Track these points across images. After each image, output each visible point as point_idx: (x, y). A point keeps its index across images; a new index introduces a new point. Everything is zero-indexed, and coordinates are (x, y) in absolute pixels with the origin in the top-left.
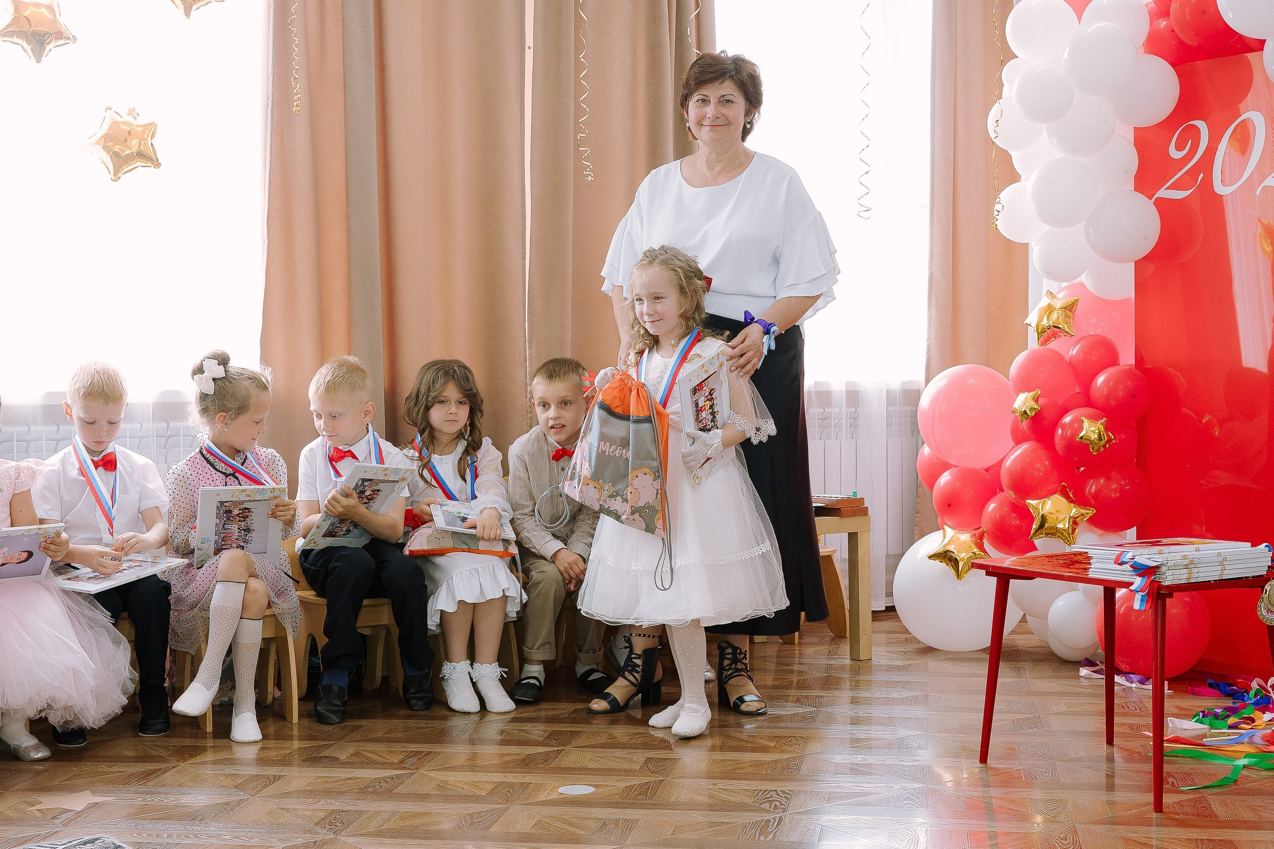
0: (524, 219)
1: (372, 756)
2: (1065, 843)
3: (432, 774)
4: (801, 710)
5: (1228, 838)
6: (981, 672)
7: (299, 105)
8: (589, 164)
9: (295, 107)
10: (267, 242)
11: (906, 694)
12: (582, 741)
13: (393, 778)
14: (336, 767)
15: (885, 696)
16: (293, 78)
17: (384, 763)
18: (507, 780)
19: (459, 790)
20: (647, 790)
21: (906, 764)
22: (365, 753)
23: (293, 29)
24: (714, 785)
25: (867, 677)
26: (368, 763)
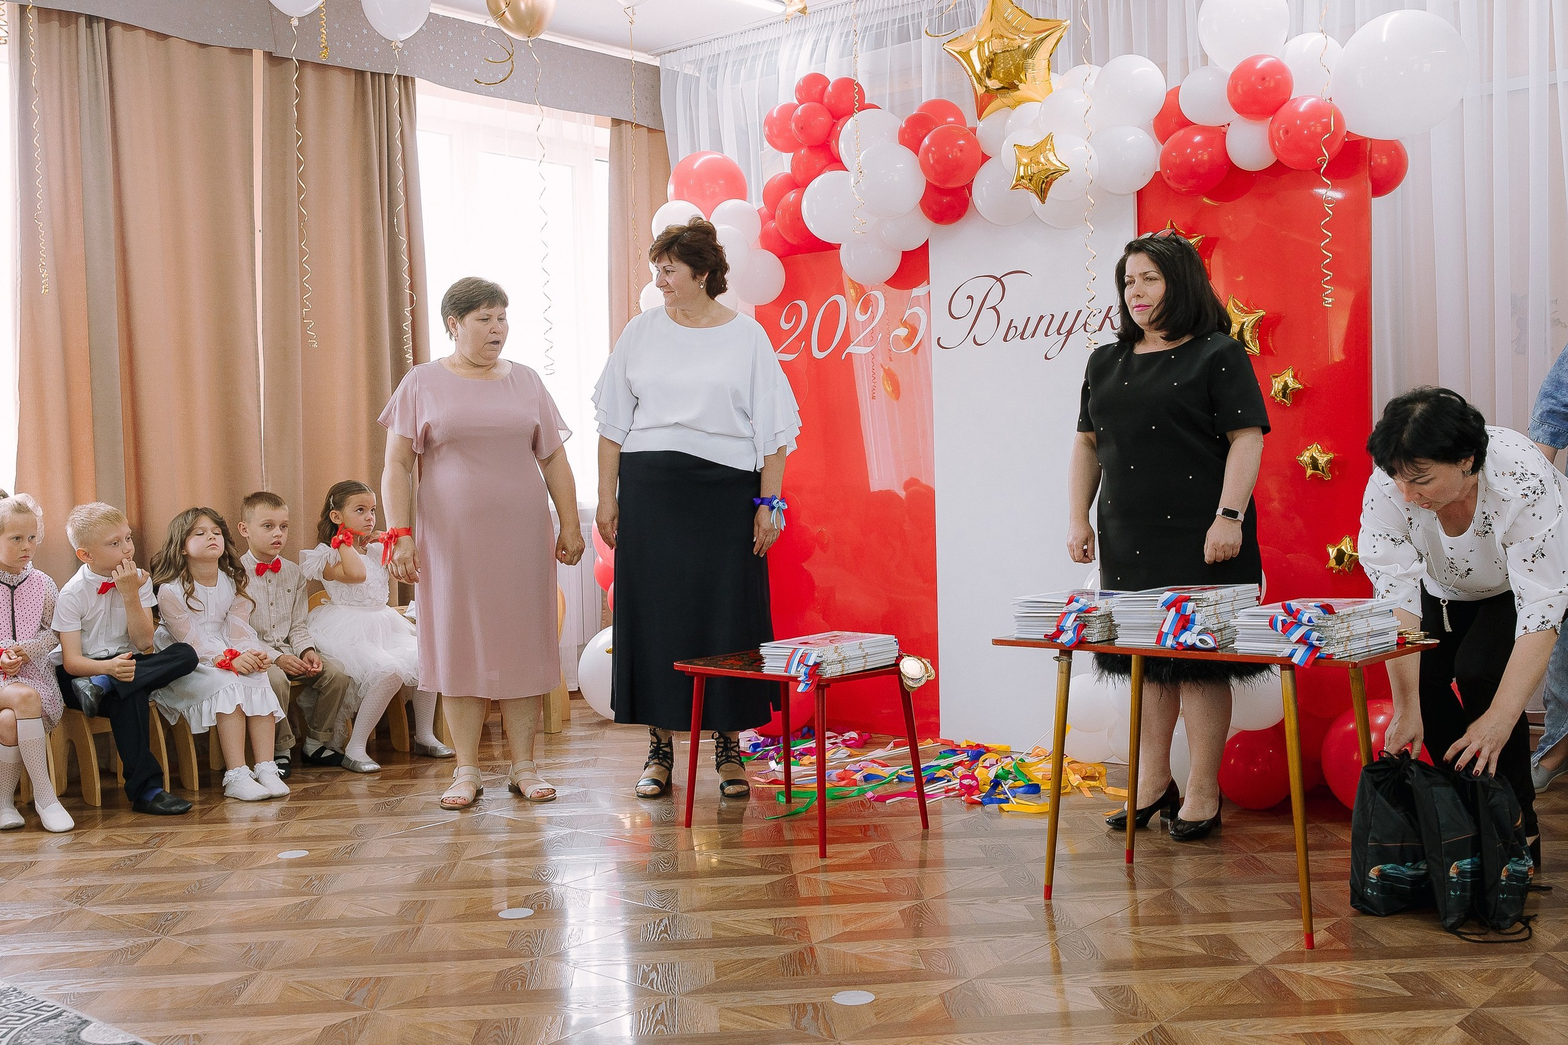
0: (258, 378)
1: (121, 839)
2: (666, 865)
3: (171, 851)
4: (493, 777)
5: (786, 852)
6: (643, 737)
7: (46, 288)
8: (314, 334)
9: (43, 290)
10: (19, 402)
11: (581, 759)
12: (306, 814)
13: (137, 856)
14: (88, 851)
15: (563, 761)
16: (40, 265)
17: (131, 845)
18: (235, 851)
19: (193, 862)
20: (351, 850)
21: (564, 815)
22: (114, 837)
23: (39, 223)
24: (407, 842)
25: (553, 747)
26: (116, 846)
